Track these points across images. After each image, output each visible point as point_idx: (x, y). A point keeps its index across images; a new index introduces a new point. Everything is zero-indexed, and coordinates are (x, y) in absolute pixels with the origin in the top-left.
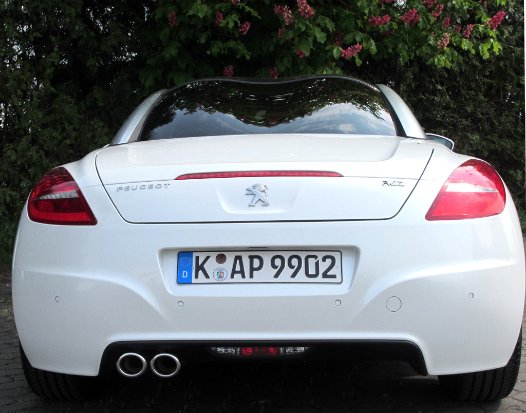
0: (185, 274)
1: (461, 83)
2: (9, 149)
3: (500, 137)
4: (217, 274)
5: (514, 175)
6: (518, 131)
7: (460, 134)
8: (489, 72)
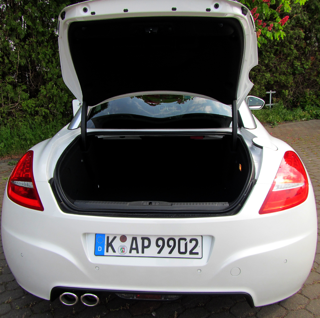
0: (100, 248)
1: (263, 49)
2: (42, 89)
3: (280, 75)
4: (121, 250)
5: (285, 92)
6: (288, 71)
7: (261, 74)
8: (277, 43)
